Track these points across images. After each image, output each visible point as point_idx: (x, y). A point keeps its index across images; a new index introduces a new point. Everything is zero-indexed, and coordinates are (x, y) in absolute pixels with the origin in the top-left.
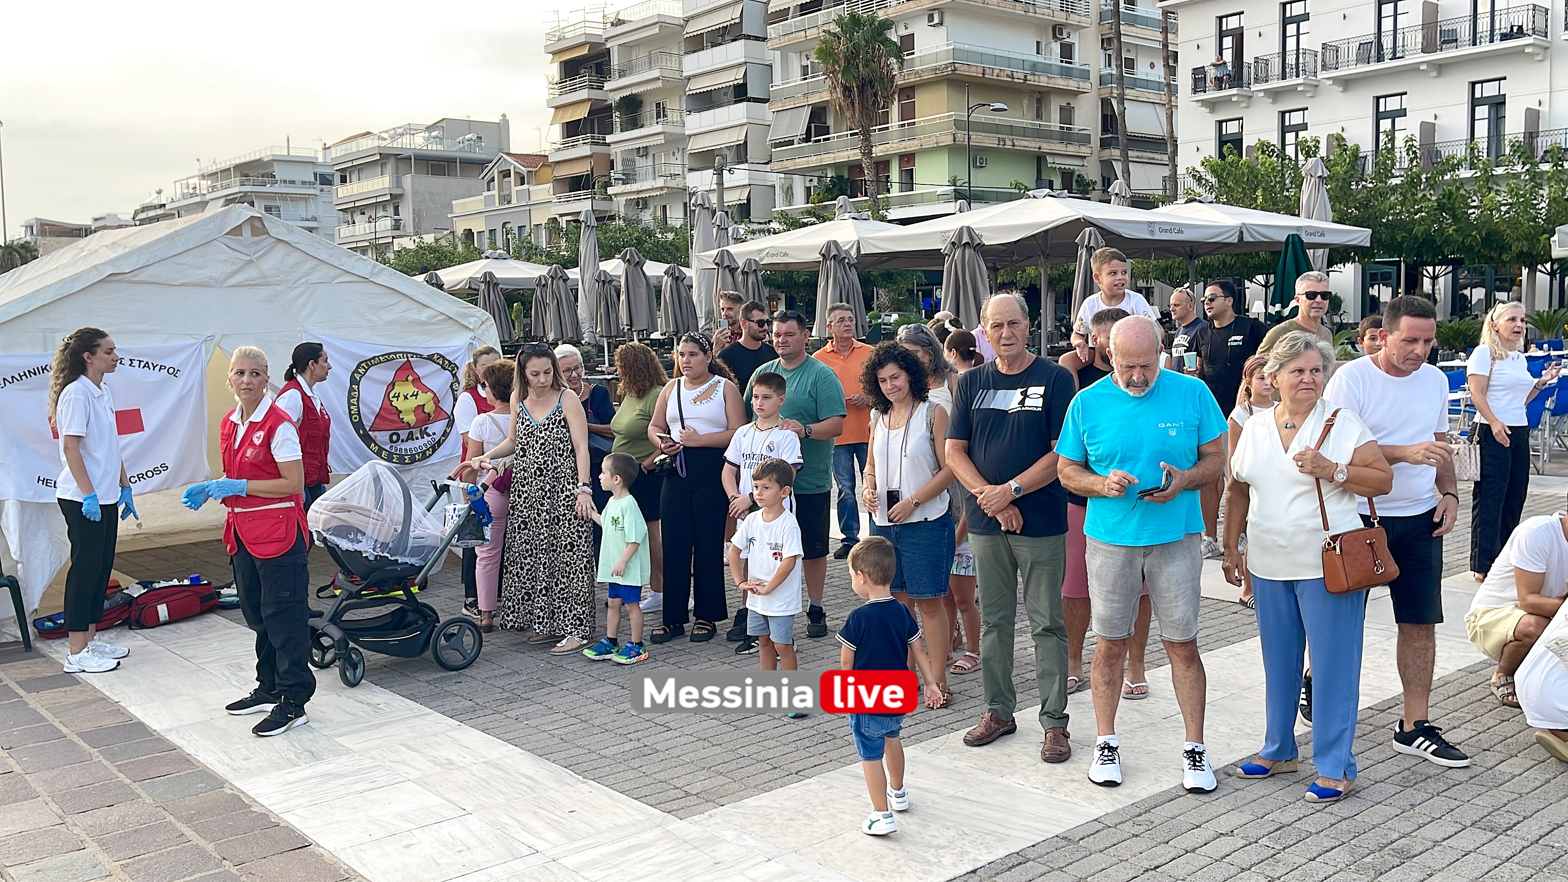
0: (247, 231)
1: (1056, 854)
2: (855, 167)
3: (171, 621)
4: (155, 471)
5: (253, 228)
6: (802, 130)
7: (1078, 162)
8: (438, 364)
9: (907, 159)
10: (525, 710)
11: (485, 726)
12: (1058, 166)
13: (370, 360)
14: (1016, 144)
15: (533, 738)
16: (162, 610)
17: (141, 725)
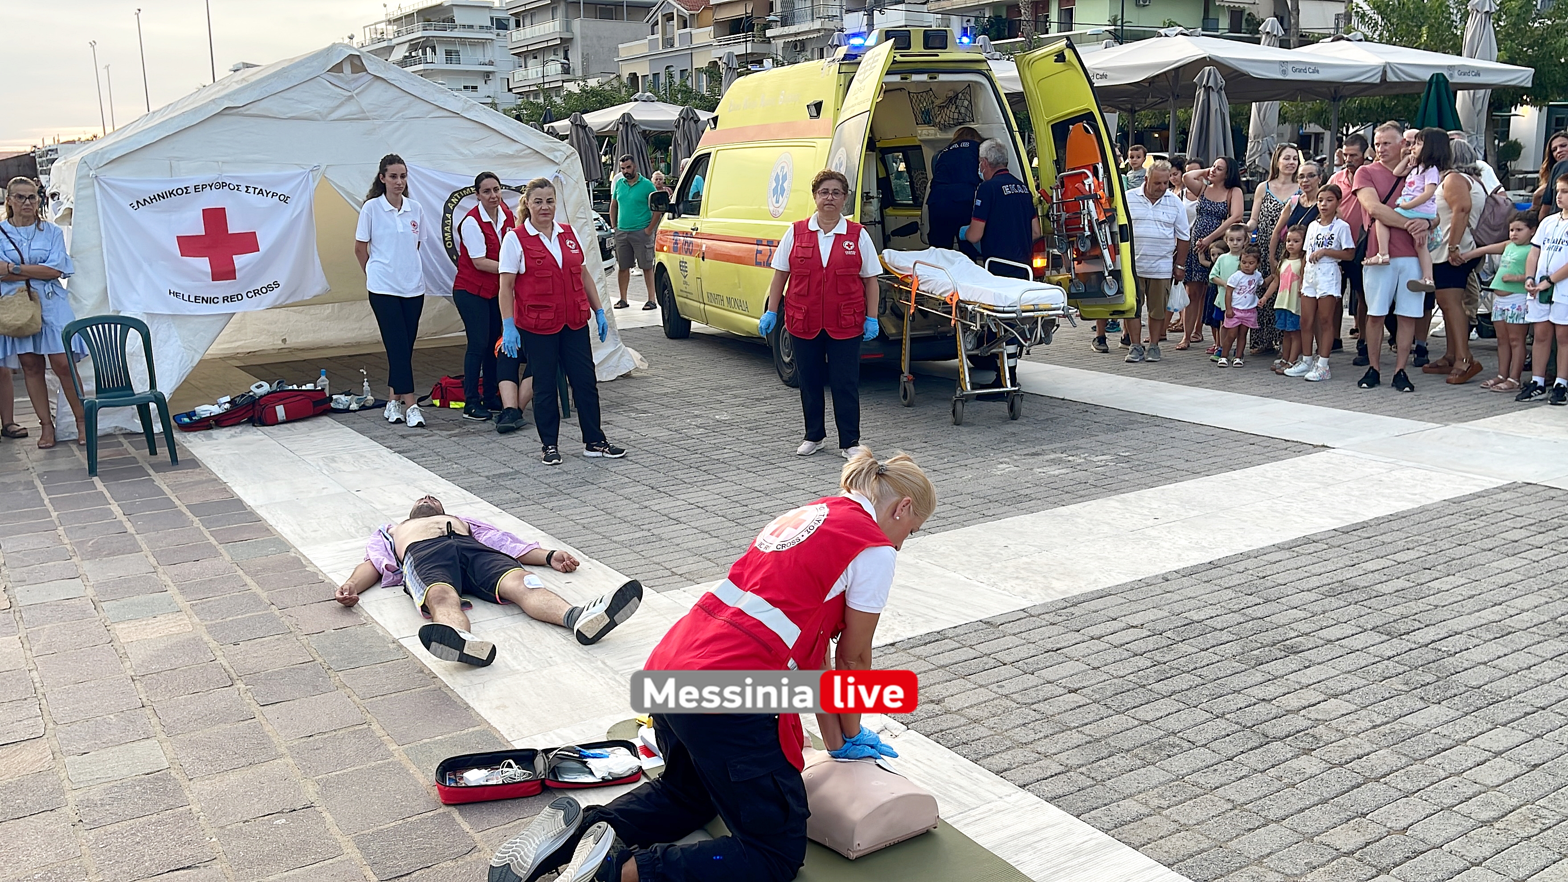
0: (347, 69)
2: (1012, 7)
3: (288, 421)
4: (269, 288)
5: (352, 64)
10: (561, 503)
11: (521, 514)
12: (1227, 4)
13: (462, 190)
16: (280, 410)
17: (240, 501)
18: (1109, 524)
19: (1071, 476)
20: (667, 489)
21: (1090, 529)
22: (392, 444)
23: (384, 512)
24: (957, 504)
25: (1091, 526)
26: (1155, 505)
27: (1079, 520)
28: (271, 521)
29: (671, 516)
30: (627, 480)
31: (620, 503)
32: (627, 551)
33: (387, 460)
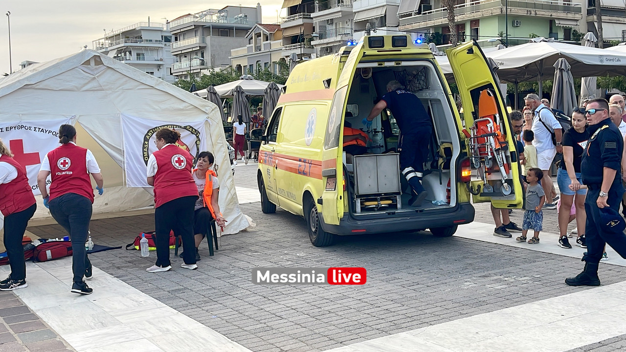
0: (93, 63)
2: (445, 28)
3: (53, 259)
5: (96, 61)
6: (416, 8)
7: (575, 23)
8: (189, 131)
9: (475, 22)
10: (212, 307)
11: (190, 314)
12: (562, 26)
14: (537, 13)
15: (212, 320)
16: (49, 253)
17: (26, 307)
18: (535, 319)
19: (508, 289)
20: (273, 298)
21: (525, 322)
22: (113, 273)
23: (110, 313)
24: (444, 307)
25: (526, 320)
26: (560, 307)
27: (517, 316)
28: (45, 319)
29: (276, 314)
30: (249, 293)
31: (246, 307)
32: (253, 336)
33: (110, 282)
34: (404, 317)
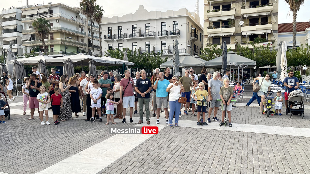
1: (107, 170)
2: (41, 47)
6: (29, 38)
7: (84, 49)
9: (52, 46)
14: (73, 45)
20: (9, 151)
21: (112, 144)
24: (82, 144)
27: (108, 143)
34: (69, 150)
